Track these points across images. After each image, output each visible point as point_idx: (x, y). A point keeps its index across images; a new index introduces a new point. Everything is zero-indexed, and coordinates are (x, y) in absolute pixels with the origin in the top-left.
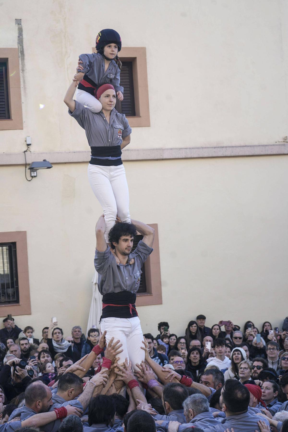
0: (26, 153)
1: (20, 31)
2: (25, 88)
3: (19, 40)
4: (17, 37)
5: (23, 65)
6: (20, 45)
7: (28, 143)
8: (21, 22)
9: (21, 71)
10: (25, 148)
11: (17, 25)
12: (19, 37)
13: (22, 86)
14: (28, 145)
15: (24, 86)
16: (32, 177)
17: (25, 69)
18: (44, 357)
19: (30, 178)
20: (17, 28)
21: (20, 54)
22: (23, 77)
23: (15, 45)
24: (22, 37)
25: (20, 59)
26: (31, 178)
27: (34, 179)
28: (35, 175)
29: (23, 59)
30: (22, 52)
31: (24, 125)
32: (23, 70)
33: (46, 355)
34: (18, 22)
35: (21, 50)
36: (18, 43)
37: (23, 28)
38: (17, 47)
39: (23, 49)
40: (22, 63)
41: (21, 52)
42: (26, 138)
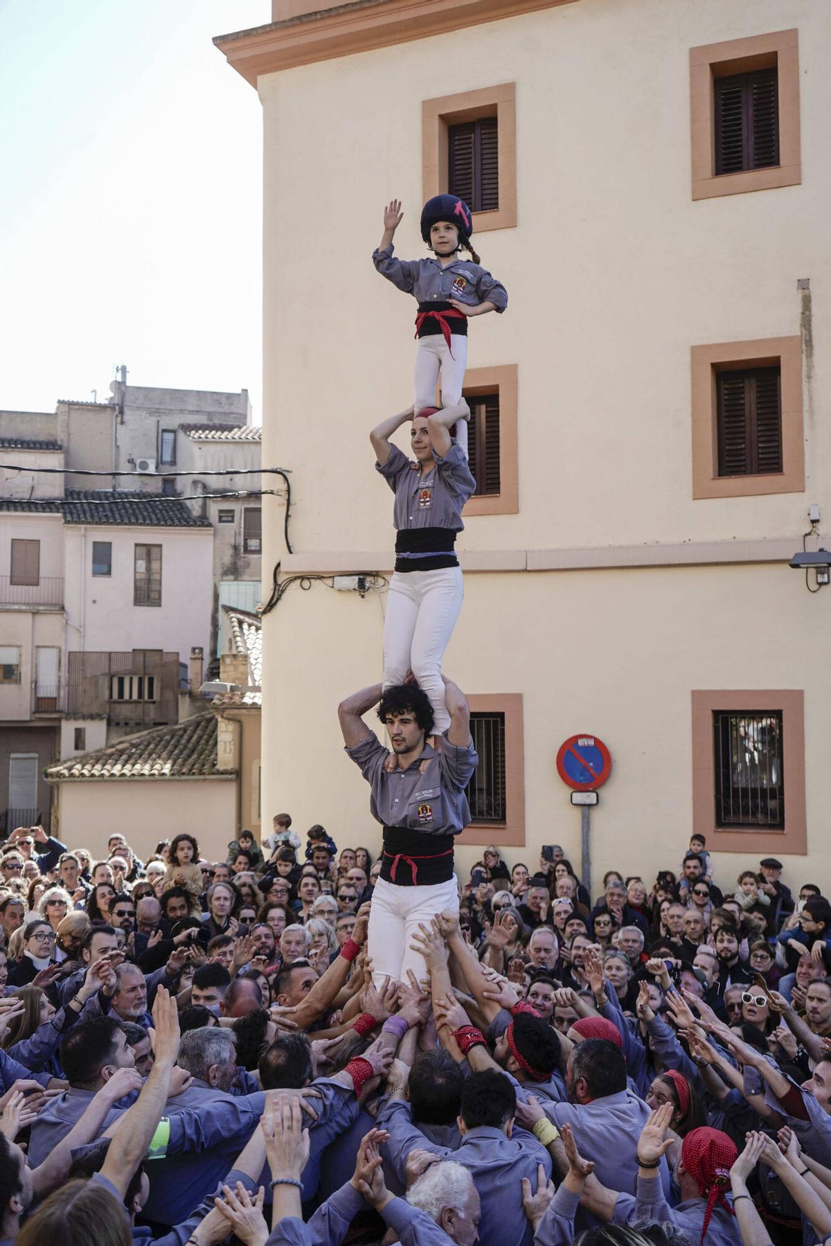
0: (808, 537)
1: (807, 302)
2: (812, 412)
3: (803, 319)
4: (800, 315)
5: (810, 367)
6: (806, 329)
7: (814, 517)
8: (808, 283)
9: (805, 379)
10: (808, 529)
11: (800, 291)
12: (803, 313)
13: (806, 407)
14: (814, 522)
15: (811, 407)
16: (821, 584)
17: (812, 375)
18: (722, 941)
19: (814, 587)
20: (800, 296)
21: (804, 346)
22: (809, 391)
23: (796, 330)
24: (810, 311)
25: (804, 355)
26: (818, 586)
27: (823, 588)
28: (826, 580)
29: (810, 355)
30: (809, 343)
31: (808, 483)
32: (809, 377)
33: (726, 937)
34: (804, 285)
35: (808, 338)
36: (801, 325)
37: (812, 295)
38: (799, 334)
39: (810, 336)
40: (808, 363)
41: (806, 341)
42: (809, 509)
